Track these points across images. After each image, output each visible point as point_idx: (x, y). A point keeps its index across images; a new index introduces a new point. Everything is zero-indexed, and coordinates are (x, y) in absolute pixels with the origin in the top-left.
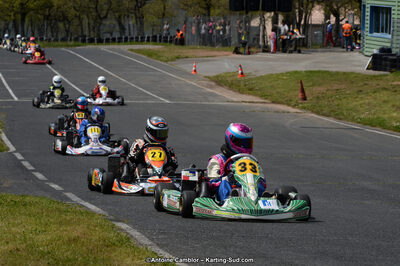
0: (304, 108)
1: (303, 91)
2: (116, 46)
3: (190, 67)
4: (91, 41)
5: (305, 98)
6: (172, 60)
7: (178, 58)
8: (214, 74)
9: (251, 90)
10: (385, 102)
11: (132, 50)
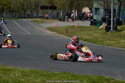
0: (66, 35)
1: (67, 31)
2: (28, 19)
3: (43, 25)
4: (22, 18)
5: (67, 33)
6: (40, 23)
7: (42, 22)
8: (49, 27)
9: (56, 31)
10: (86, 33)
11: (31, 20)
